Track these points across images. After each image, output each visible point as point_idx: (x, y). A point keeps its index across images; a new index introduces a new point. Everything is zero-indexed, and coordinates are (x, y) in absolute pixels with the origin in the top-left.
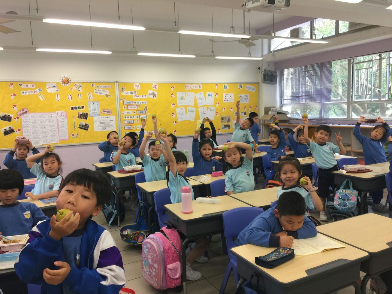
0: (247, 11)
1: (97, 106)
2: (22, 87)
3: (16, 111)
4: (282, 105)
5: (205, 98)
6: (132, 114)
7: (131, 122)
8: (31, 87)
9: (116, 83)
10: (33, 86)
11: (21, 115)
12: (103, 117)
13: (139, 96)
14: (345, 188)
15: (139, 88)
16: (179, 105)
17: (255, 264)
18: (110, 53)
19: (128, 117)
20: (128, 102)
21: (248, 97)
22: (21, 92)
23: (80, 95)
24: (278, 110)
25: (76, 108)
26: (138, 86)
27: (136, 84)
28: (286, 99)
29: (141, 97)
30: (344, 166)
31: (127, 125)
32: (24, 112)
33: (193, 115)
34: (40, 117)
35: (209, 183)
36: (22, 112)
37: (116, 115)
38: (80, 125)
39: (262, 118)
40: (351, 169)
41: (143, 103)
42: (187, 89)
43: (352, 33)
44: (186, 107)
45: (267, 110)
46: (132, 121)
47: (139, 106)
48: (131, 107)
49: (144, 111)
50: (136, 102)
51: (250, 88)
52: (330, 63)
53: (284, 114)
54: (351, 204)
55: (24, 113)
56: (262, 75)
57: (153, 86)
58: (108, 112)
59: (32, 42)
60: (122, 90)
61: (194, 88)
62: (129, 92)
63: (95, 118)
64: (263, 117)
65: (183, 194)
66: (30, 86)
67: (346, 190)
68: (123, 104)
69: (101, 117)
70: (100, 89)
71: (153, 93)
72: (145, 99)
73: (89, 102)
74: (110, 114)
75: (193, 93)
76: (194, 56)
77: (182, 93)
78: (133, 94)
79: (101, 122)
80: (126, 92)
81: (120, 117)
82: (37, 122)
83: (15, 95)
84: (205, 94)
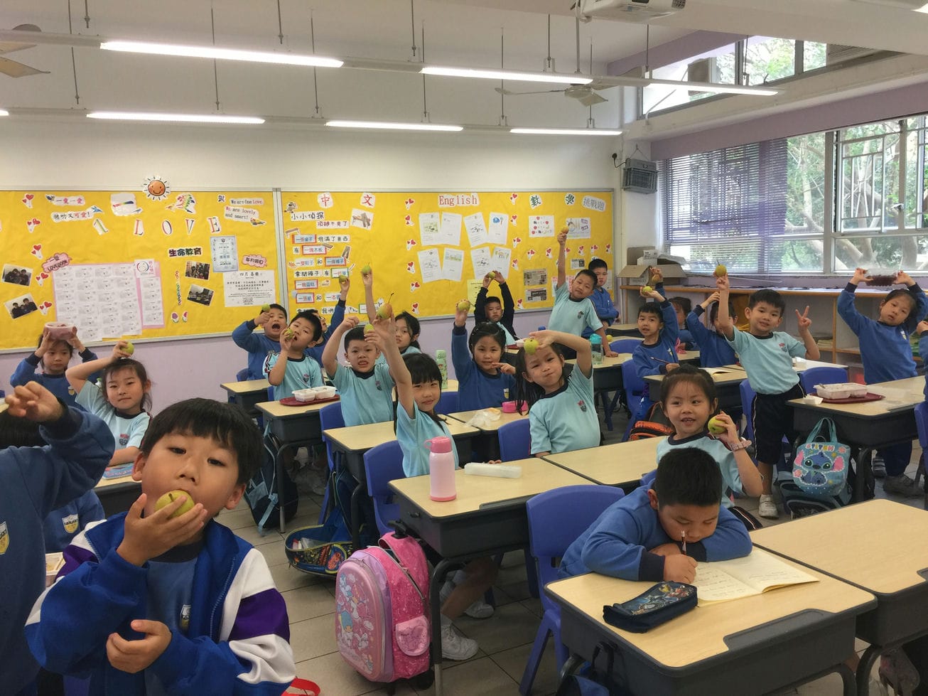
0: (585, 18)
1: (230, 248)
2: (54, 203)
3: (40, 259)
4: (669, 242)
5: (487, 226)
6: (313, 265)
7: (312, 284)
8: (76, 203)
9: (275, 193)
10: (80, 201)
11: (52, 269)
12: (246, 273)
13: (330, 224)
14: (818, 440)
15: (330, 204)
16: (423, 244)
17: (602, 621)
18: (261, 121)
19: (304, 274)
20: (305, 236)
21: (589, 225)
22: (52, 215)
23: (190, 222)
24: (660, 253)
25: (181, 252)
26: (327, 199)
27: (322, 195)
28: (678, 229)
29: (336, 226)
30: (815, 387)
31: (303, 291)
32: (59, 261)
33: (458, 267)
34: (97, 273)
35: (497, 428)
36: (54, 262)
37: (276, 269)
38: (191, 292)
39: (621, 273)
40: (833, 393)
41: (339, 239)
42: (444, 206)
43: (835, 70)
44: (441, 248)
45: (633, 256)
46: (312, 281)
47: (331, 247)
48: (312, 250)
49: (343, 258)
50: (324, 236)
51: (593, 203)
52: (782, 142)
53: (675, 263)
54: (833, 476)
55: (59, 265)
56: (621, 171)
57: (363, 200)
58: (257, 261)
59: (77, 97)
60: (290, 209)
61: (461, 205)
62: (307, 213)
63: (227, 277)
64: (623, 271)
65: (433, 454)
66: (72, 200)
67: (821, 444)
68: (293, 242)
69: (241, 274)
70: (237, 208)
71: (362, 215)
72: (344, 229)
73: (213, 239)
74: (262, 265)
75: (459, 216)
76: (459, 129)
77: (432, 216)
78: (316, 218)
79: (240, 284)
80: (299, 214)
81: (284, 272)
82: (89, 286)
83: (38, 223)
84: (486, 218)
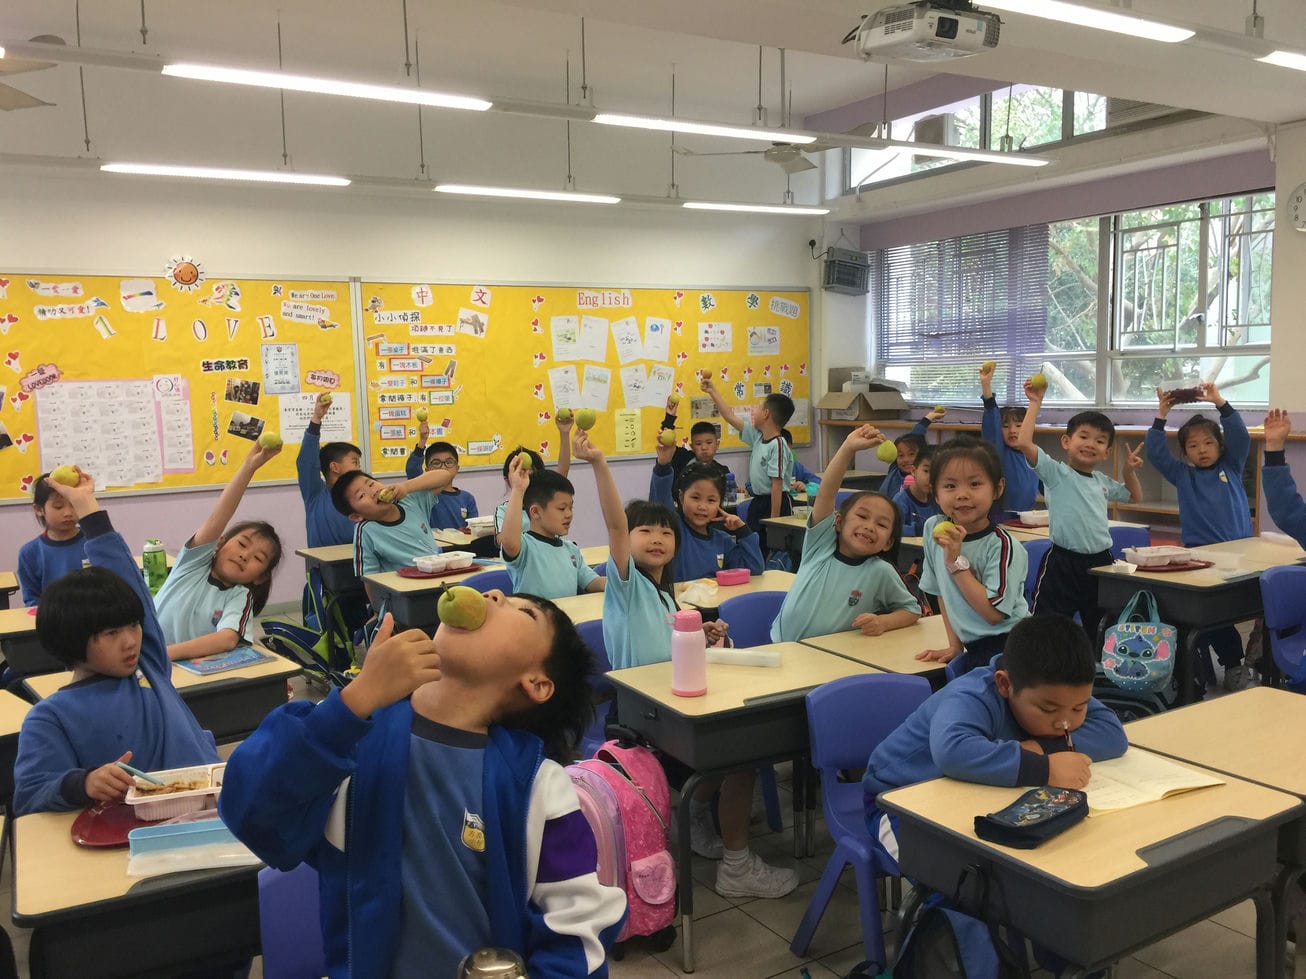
1: (289, 360)
2: (39, 291)
3: (18, 372)
4: (883, 362)
5: (642, 334)
6: (405, 386)
7: (403, 413)
8: (70, 293)
9: (352, 284)
10: (75, 290)
11: (34, 386)
12: (311, 396)
13: (429, 328)
14: (1134, 619)
15: (429, 301)
16: (557, 358)
17: (974, 837)
18: (345, 182)
19: (392, 398)
20: (394, 346)
21: (778, 336)
22: (36, 311)
23: (232, 323)
24: (873, 377)
25: (220, 366)
26: (424, 294)
27: (418, 289)
28: (897, 344)
29: (436, 332)
31: (390, 422)
32: (44, 376)
33: (604, 392)
34: (100, 394)
36: (38, 377)
37: (352, 391)
38: (232, 422)
39: (820, 403)
40: (1148, 558)
41: (441, 350)
42: (585, 307)
43: (1116, 134)
44: (579, 365)
45: (837, 379)
46: (403, 409)
47: (429, 361)
48: (403, 365)
49: (446, 377)
50: (420, 346)
51: (784, 307)
52: (1042, 231)
53: (892, 389)
55: (45, 382)
56: (820, 264)
57: (475, 296)
58: (326, 379)
59: (87, 142)
60: (374, 308)
61: (607, 305)
62: (396, 314)
63: (284, 401)
64: (822, 401)
66: (65, 289)
68: (377, 353)
69: (305, 398)
70: (301, 304)
71: (473, 317)
72: (447, 337)
73: (264, 347)
74: (333, 386)
75: (604, 321)
76: (615, 200)
77: (568, 321)
78: (409, 320)
79: (303, 412)
80: (385, 314)
81: (364, 397)
82: (88, 411)
83: (15, 320)
84: (641, 327)
